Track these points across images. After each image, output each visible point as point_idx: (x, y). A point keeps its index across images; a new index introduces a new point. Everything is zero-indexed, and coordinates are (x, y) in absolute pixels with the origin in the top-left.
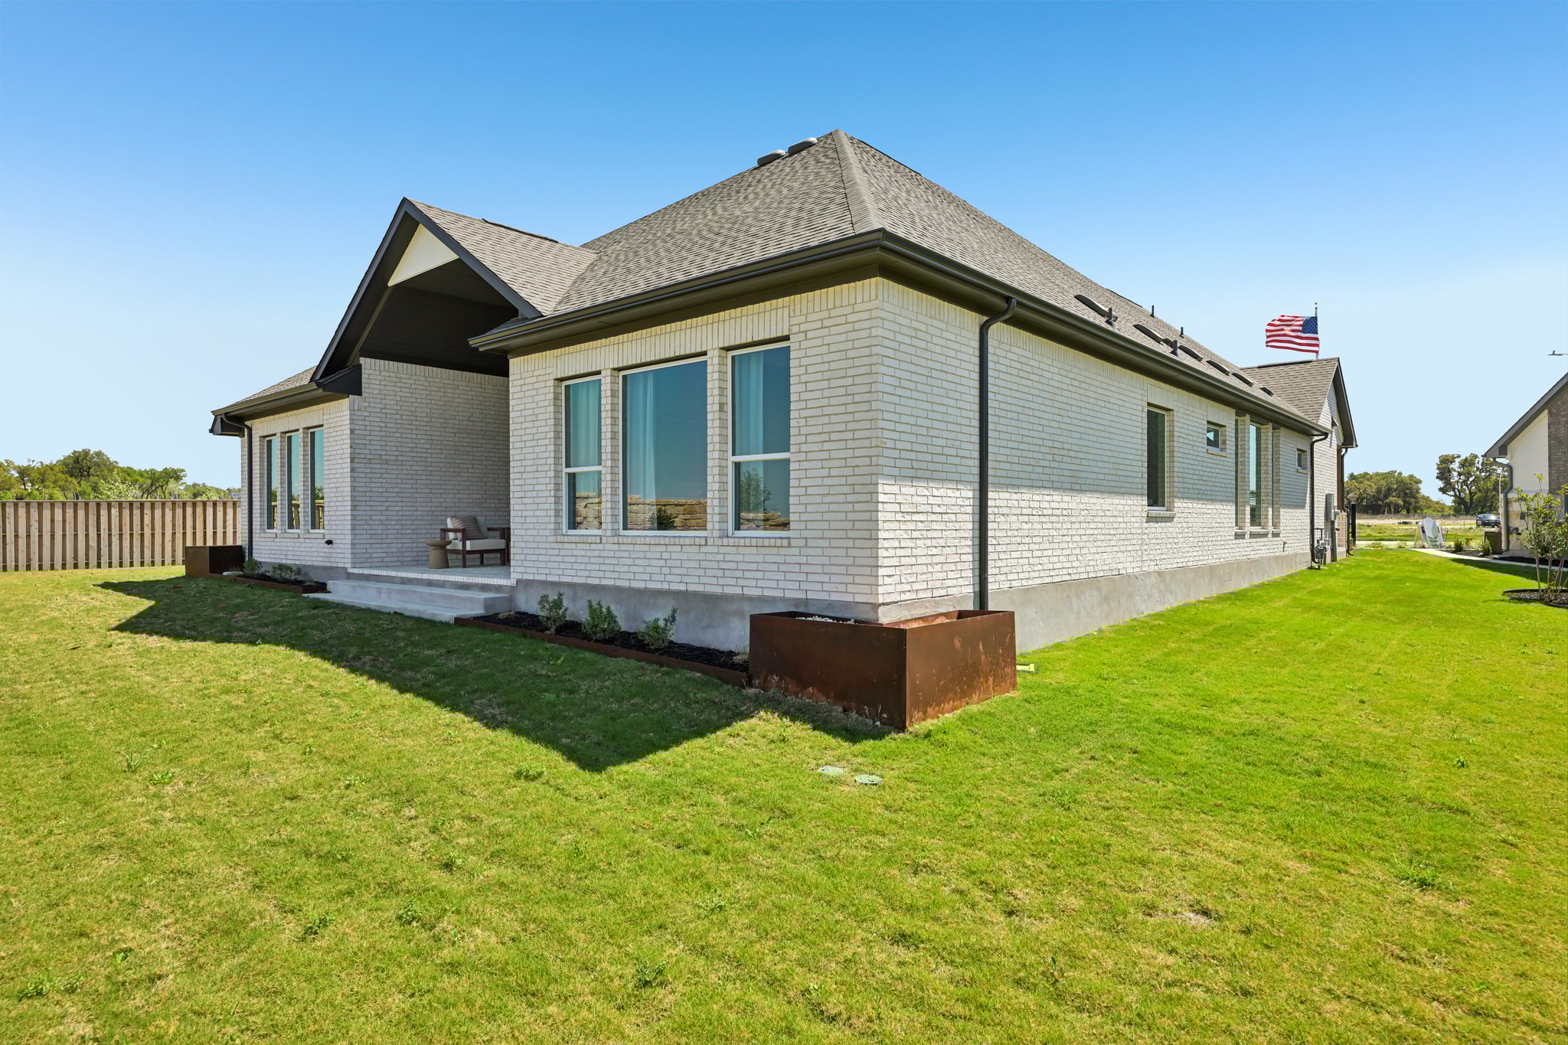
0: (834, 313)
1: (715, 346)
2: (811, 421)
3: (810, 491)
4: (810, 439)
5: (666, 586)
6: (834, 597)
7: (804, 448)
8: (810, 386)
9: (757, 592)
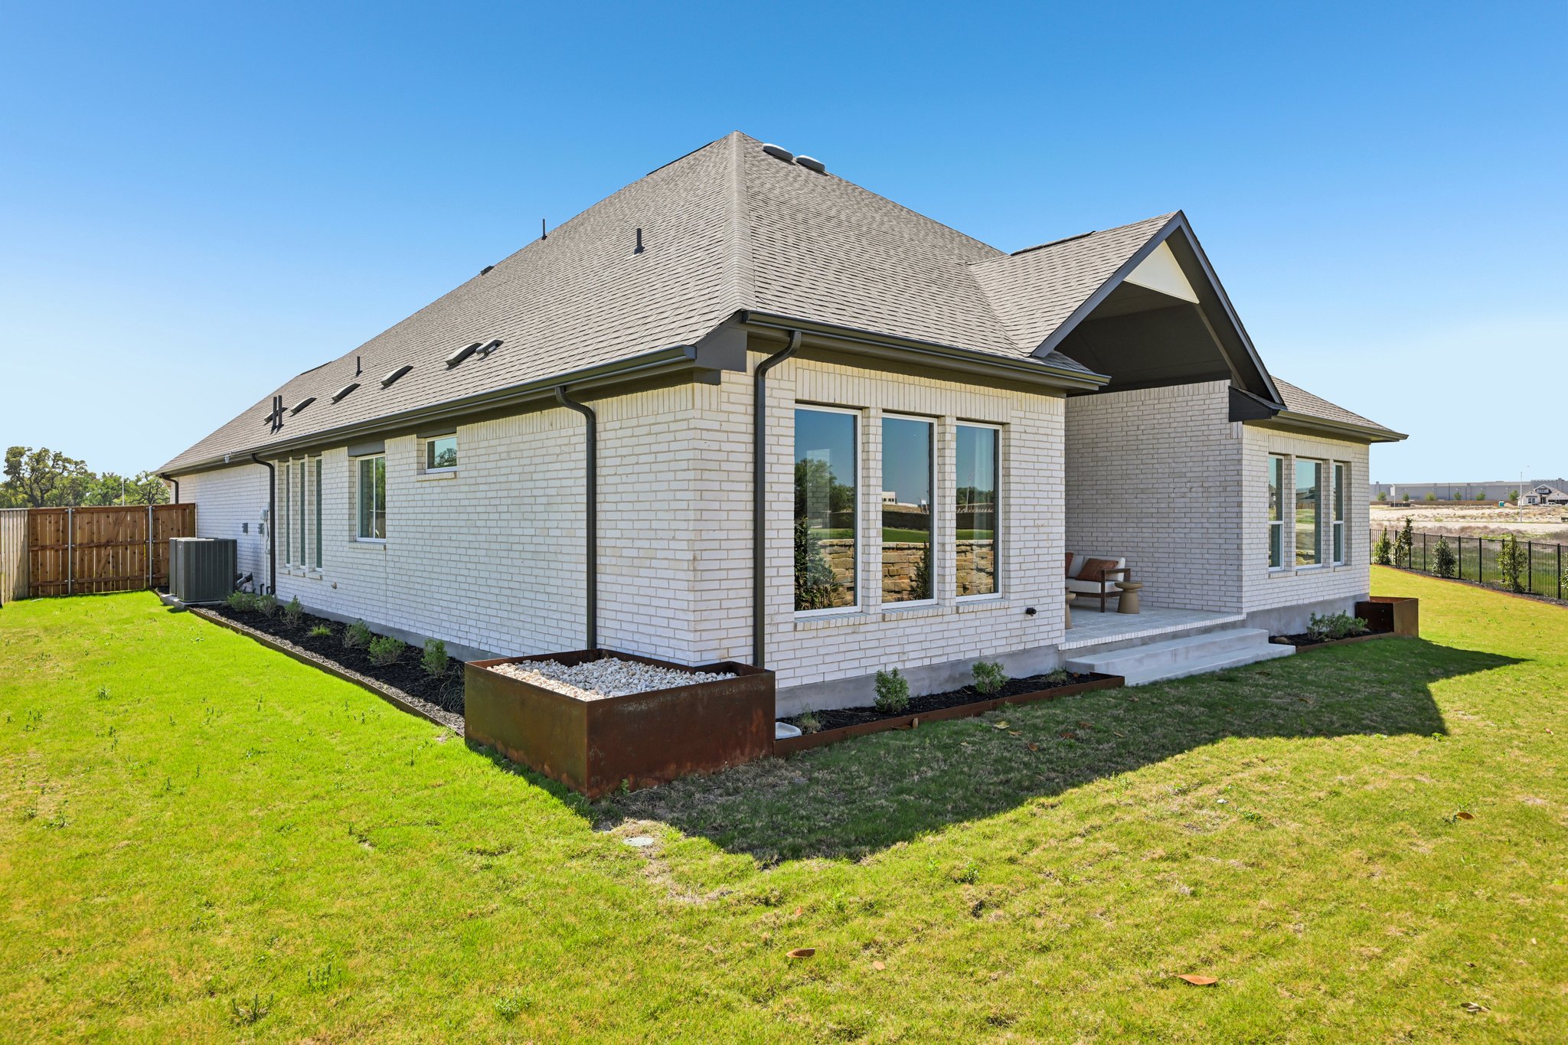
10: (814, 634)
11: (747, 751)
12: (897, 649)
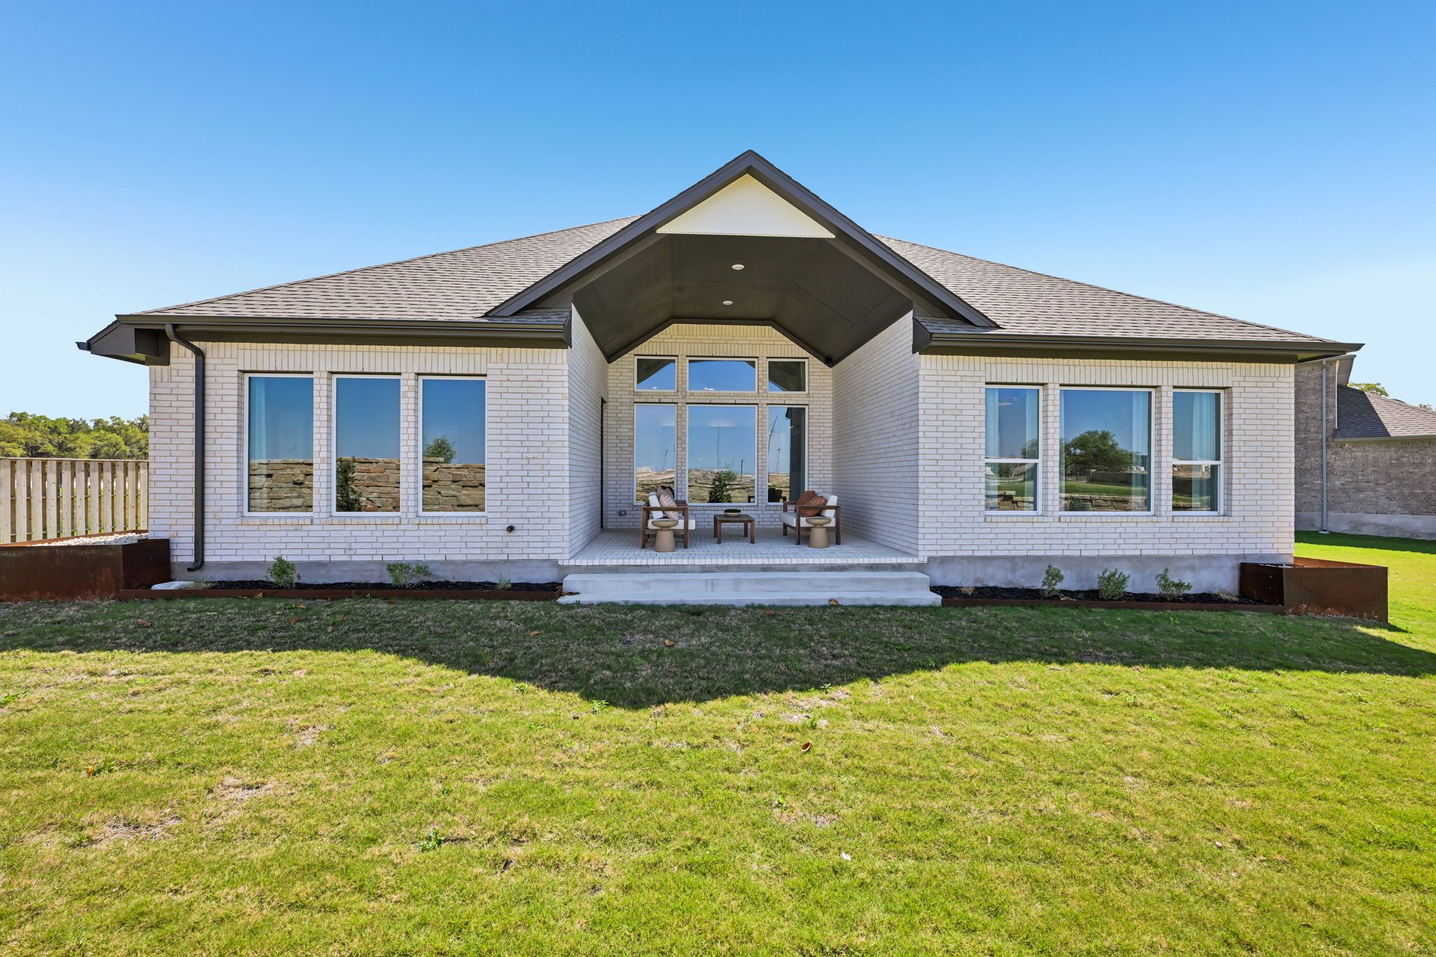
0: (1264, 379)
1: (1171, 383)
2: (1248, 444)
3: (1247, 487)
4: (1247, 454)
5: (1120, 553)
6: (1264, 552)
7: (1243, 460)
8: (1247, 422)
9: (1206, 552)
10: (256, 528)
11: (97, 592)
12: (344, 546)
